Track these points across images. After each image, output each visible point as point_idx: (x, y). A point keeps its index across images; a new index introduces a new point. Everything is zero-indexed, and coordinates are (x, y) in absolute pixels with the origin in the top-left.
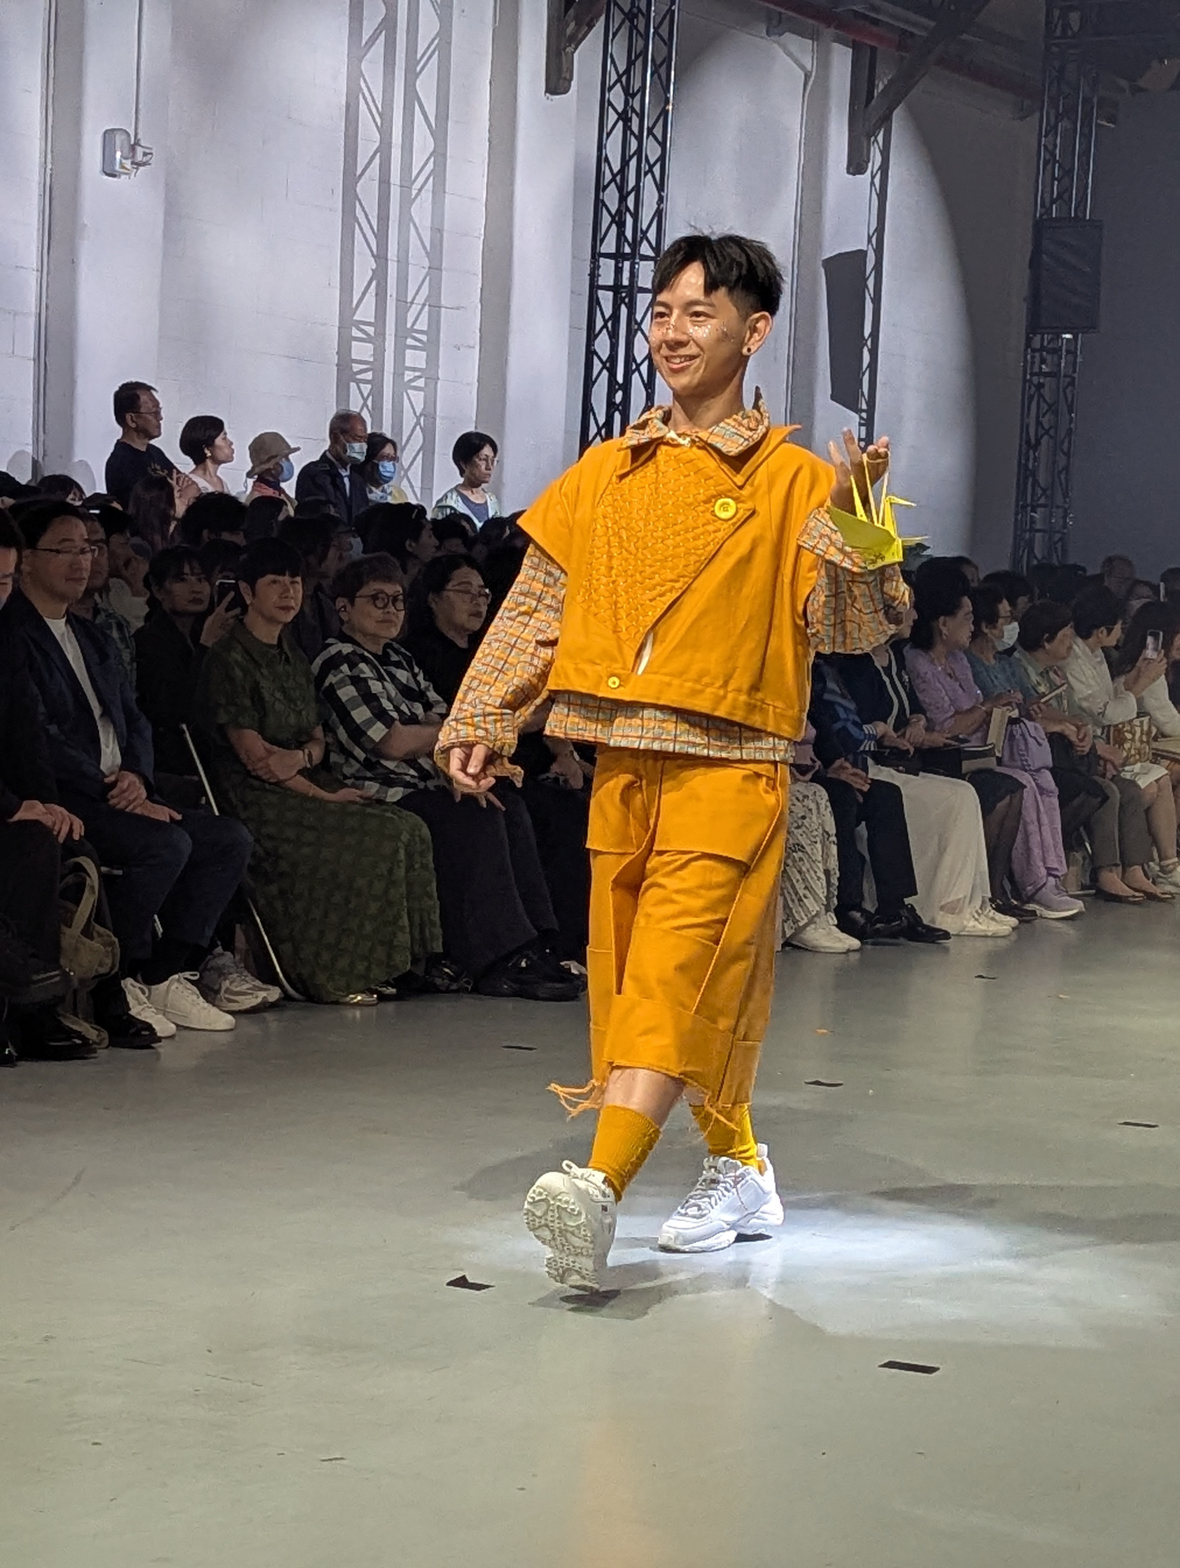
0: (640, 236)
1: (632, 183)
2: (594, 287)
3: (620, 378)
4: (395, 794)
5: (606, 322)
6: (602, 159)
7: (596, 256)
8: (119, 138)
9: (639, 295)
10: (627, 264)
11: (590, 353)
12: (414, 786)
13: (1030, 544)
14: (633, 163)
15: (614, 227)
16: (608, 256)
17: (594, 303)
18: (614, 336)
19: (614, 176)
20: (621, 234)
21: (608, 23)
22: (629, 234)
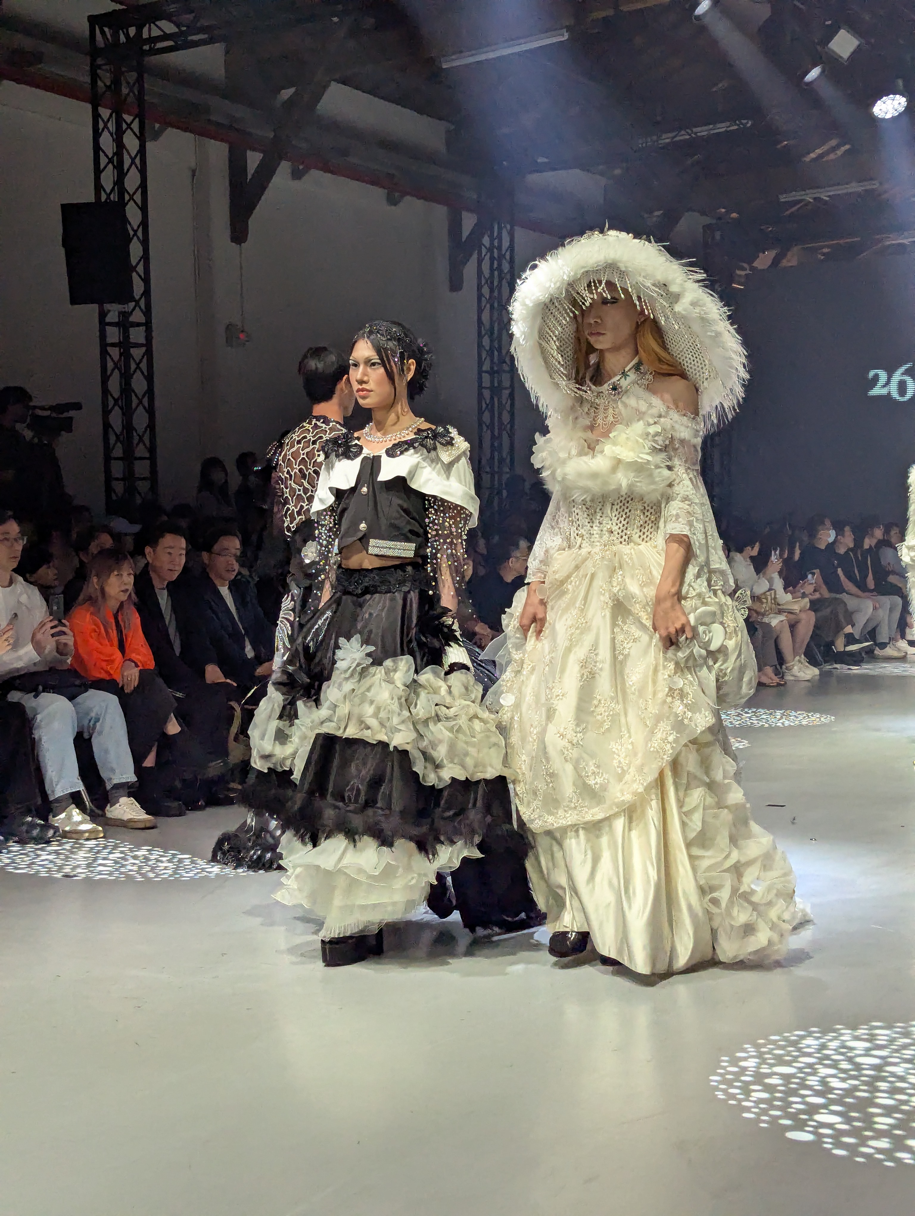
0: (502, 361)
1: (496, 335)
5: (487, 405)
6: (480, 323)
8: (234, 329)
9: (504, 391)
10: (497, 376)
14: (496, 324)
15: (488, 358)
20: (492, 361)
21: (480, 253)
22: (496, 360)
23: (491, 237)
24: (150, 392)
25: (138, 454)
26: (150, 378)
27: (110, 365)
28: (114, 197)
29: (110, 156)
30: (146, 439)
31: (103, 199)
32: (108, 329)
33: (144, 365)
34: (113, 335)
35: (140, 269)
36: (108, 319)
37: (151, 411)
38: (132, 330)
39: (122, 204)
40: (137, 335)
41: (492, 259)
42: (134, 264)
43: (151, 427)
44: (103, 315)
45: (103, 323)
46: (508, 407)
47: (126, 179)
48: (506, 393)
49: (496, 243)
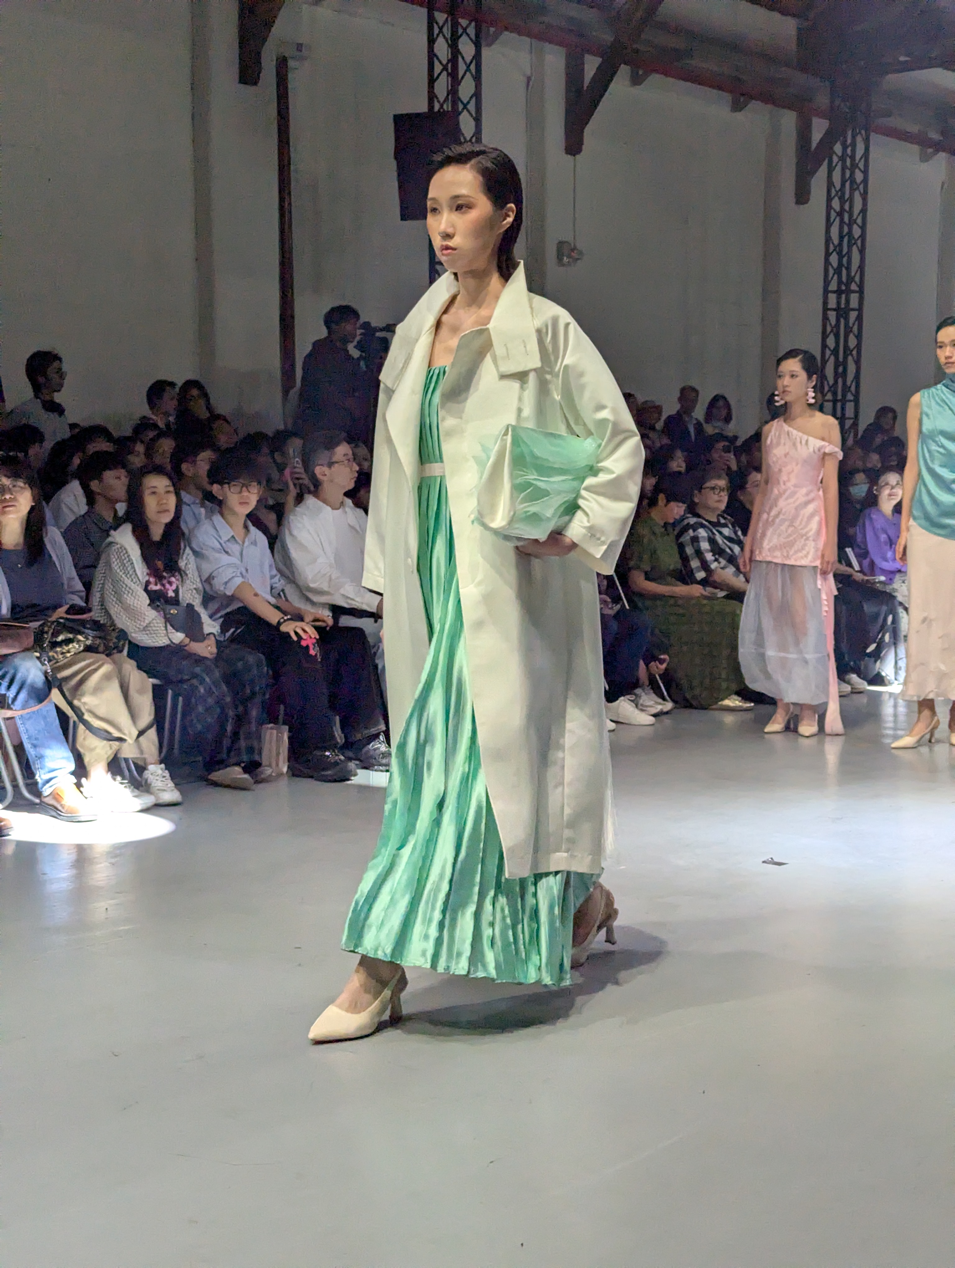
3: (841, 358)
4: (722, 593)
5: (832, 328)
8: (565, 246)
14: (846, 240)
15: (836, 276)
16: (832, 292)
19: (835, 247)
20: (840, 279)
21: (830, 162)
22: (844, 279)
23: (844, 144)
28: (447, 107)
29: (445, 63)
31: (436, 109)
39: (455, 114)
41: (844, 168)
46: (855, 329)
47: (460, 88)
48: (853, 315)
49: (849, 151)
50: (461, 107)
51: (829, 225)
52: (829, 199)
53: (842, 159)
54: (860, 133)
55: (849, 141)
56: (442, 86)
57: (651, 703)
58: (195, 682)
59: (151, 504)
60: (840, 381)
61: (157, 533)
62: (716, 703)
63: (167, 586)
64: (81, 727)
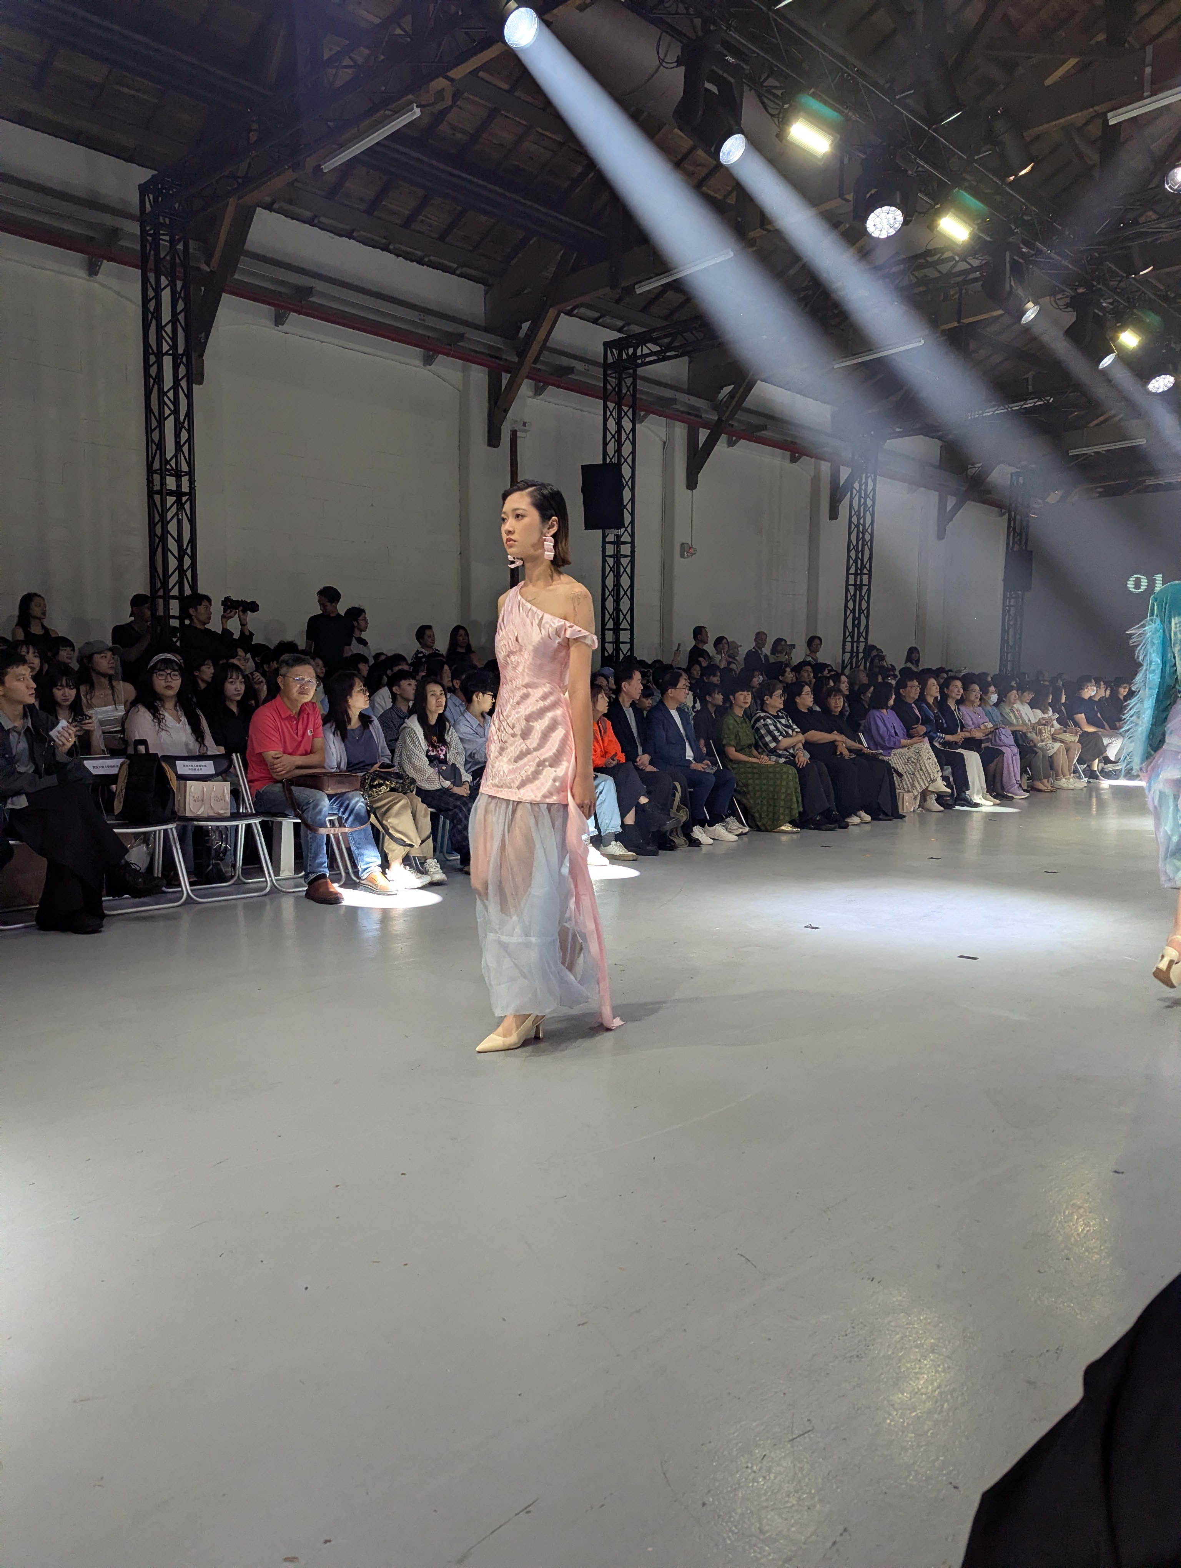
0: (863, 566)
1: (860, 548)
2: (847, 585)
3: (857, 615)
4: (782, 760)
5: (852, 597)
6: (850, 541)
7: (848, 574)
8: (686, 546)
9: (864, 587)
10: (859, 577)
11: (846, 607)
12: (789, 758)
13: (1006, 666)
14: (861, 542)
15: (854, 565)
16: (852, 574)
17: (847, 590)
18: (854, 602)
19: (854, 547)
20: (857, 566)
21: (851, 495)
22: (859, 566)
23: (860, 483)
24: (632, 586)
25: (621, 627)
26: (632, 578)
27: (608, 569)
28: (615, 460)
29: (613, 433)
30: (628, 617)
31: (608, 462)
32: (607, 545)
33: (628, 570)
34: (610, 549)
35: (629, 507)
36: (607, 540)
37: (632, 599)
38: (622, 546)
39: (619, 465)
40: (625, 549)
41: (860, 497)
42: (625, 504)
43: (632, 609)
44: (604, 537)
45: (604, 543)
46: (866, 598)
47: (623, 448)
48: (865, 589)
49: (863, 487)
50: (623, 460)
51: (850, 533)
52: (851, 517)
53: (859, 492)
54: (870, 476)
55: (863, 481)
56: (611, 448)
57: (735, 828)
58: (456, 810)
59: (432, 702)
60: (856, 629)
61: (433, 720)
62: (776, 828)
63: (440, 752)
64: (387, 837)
